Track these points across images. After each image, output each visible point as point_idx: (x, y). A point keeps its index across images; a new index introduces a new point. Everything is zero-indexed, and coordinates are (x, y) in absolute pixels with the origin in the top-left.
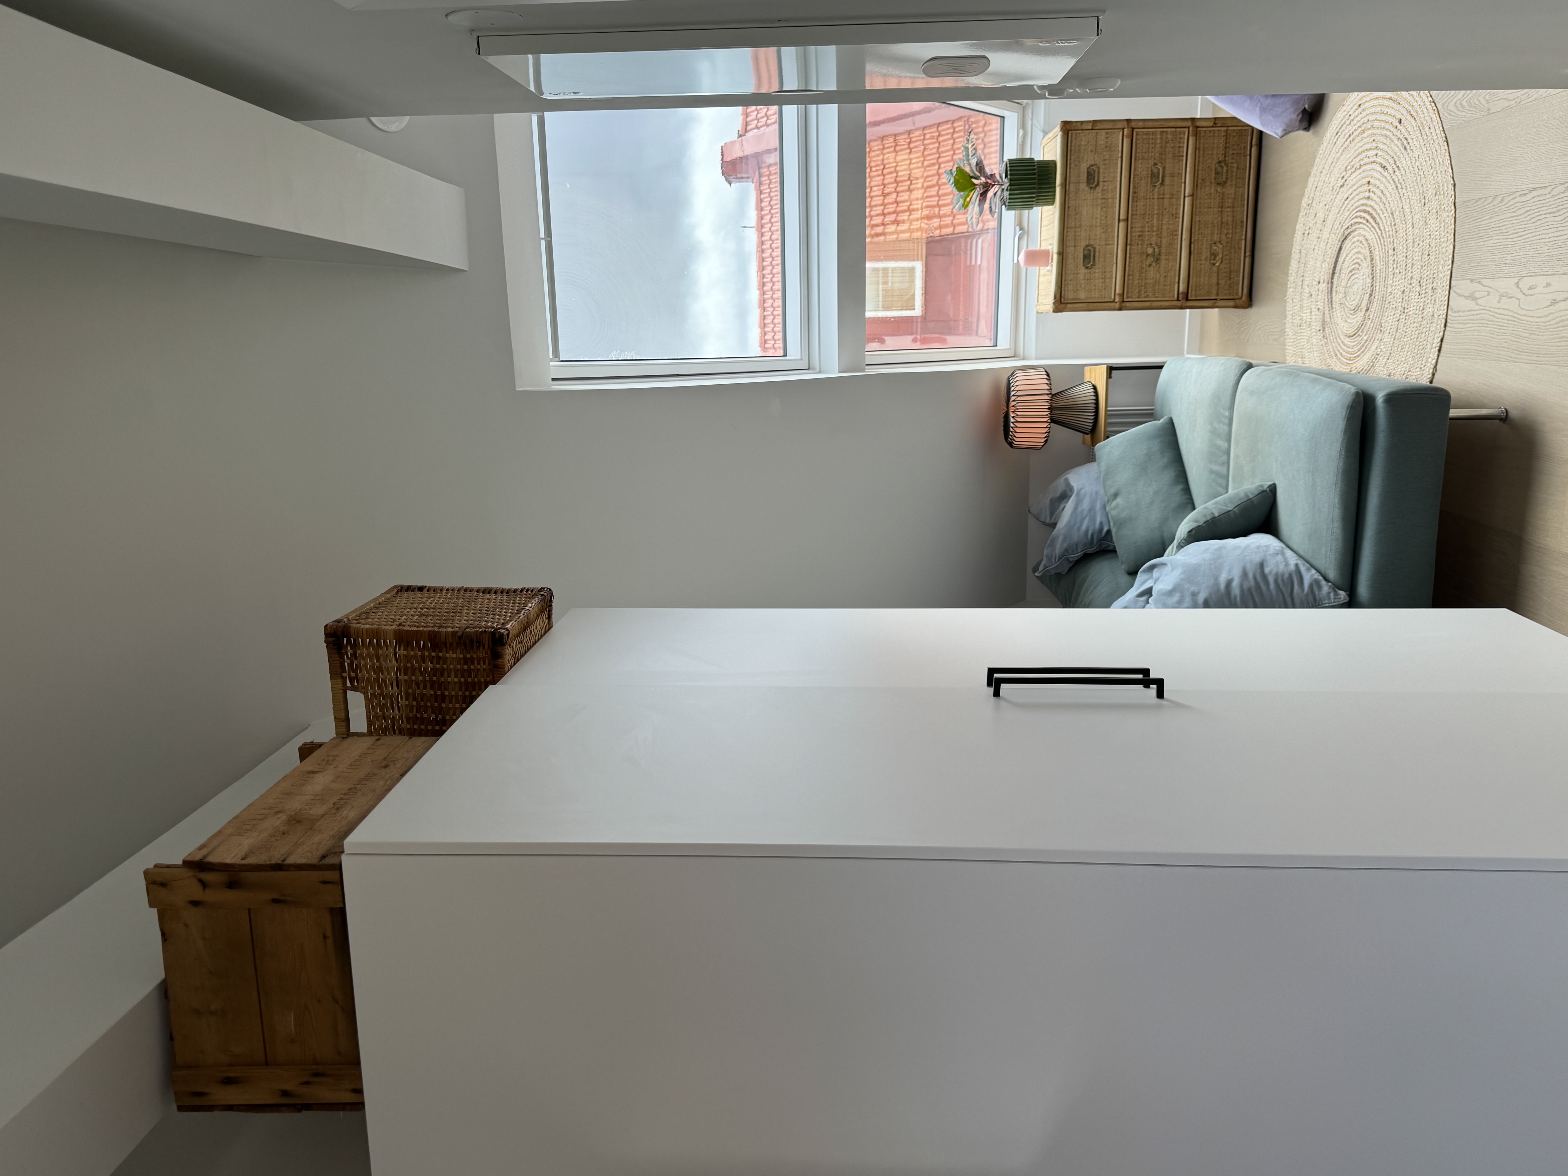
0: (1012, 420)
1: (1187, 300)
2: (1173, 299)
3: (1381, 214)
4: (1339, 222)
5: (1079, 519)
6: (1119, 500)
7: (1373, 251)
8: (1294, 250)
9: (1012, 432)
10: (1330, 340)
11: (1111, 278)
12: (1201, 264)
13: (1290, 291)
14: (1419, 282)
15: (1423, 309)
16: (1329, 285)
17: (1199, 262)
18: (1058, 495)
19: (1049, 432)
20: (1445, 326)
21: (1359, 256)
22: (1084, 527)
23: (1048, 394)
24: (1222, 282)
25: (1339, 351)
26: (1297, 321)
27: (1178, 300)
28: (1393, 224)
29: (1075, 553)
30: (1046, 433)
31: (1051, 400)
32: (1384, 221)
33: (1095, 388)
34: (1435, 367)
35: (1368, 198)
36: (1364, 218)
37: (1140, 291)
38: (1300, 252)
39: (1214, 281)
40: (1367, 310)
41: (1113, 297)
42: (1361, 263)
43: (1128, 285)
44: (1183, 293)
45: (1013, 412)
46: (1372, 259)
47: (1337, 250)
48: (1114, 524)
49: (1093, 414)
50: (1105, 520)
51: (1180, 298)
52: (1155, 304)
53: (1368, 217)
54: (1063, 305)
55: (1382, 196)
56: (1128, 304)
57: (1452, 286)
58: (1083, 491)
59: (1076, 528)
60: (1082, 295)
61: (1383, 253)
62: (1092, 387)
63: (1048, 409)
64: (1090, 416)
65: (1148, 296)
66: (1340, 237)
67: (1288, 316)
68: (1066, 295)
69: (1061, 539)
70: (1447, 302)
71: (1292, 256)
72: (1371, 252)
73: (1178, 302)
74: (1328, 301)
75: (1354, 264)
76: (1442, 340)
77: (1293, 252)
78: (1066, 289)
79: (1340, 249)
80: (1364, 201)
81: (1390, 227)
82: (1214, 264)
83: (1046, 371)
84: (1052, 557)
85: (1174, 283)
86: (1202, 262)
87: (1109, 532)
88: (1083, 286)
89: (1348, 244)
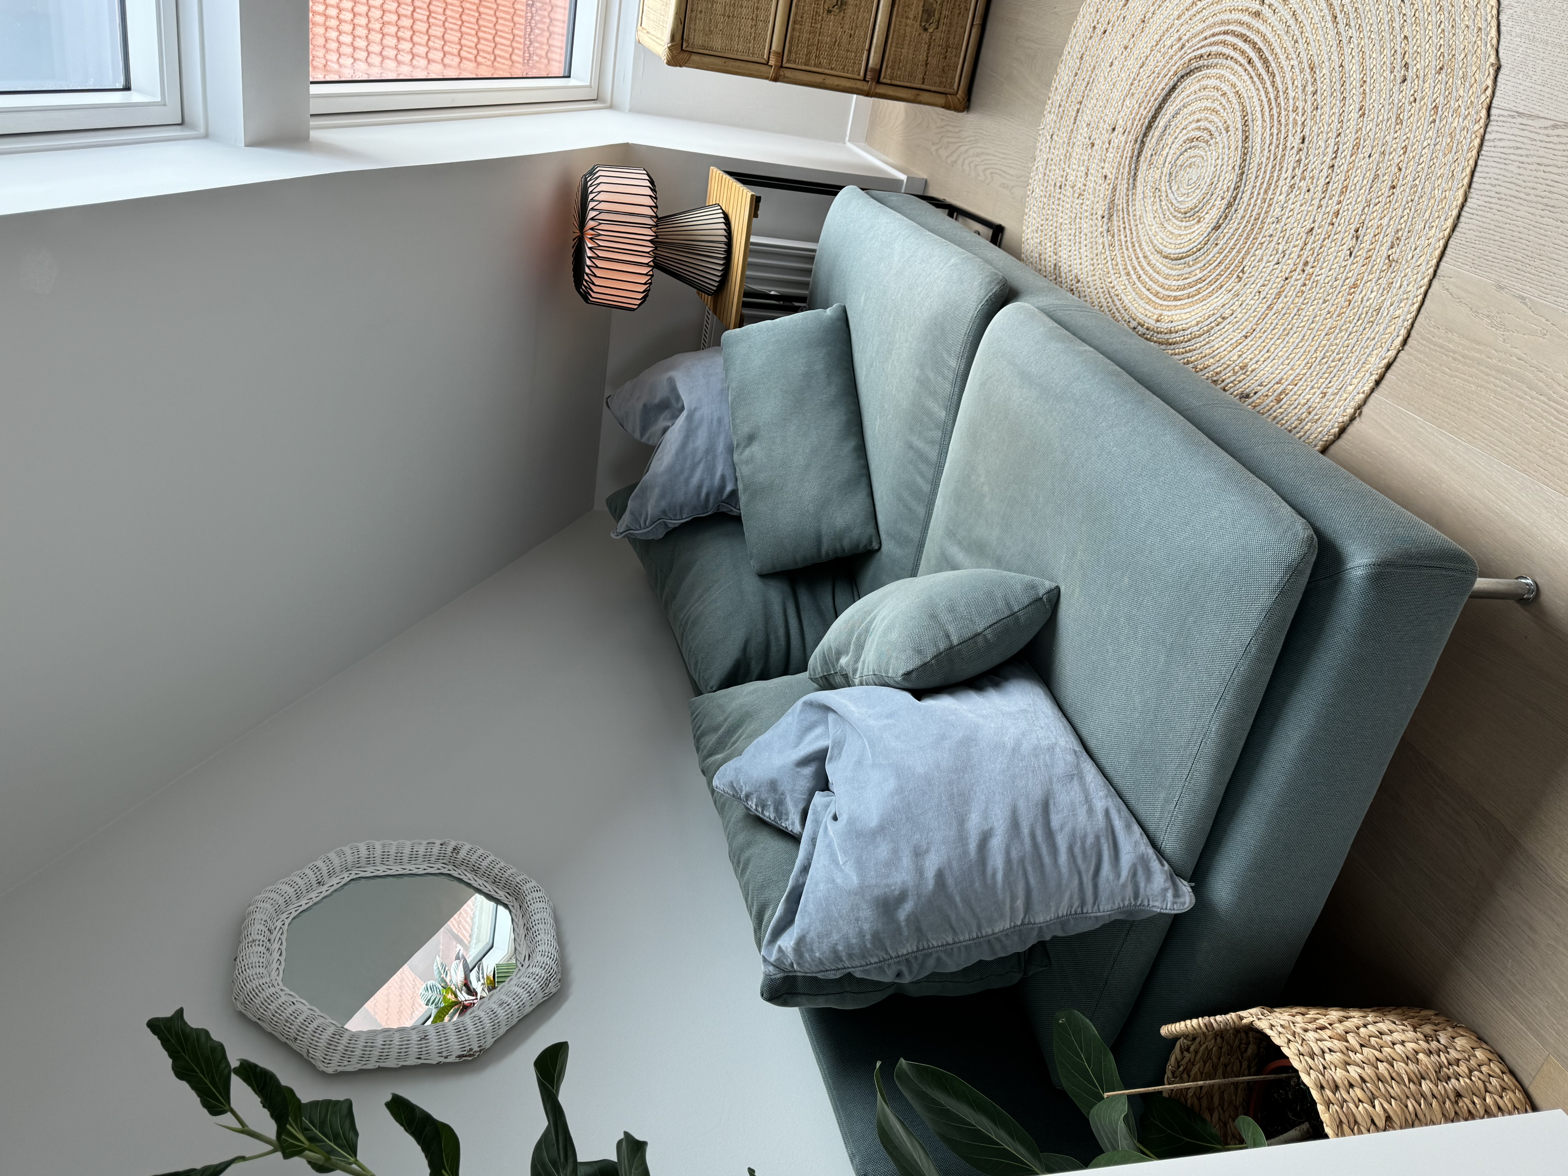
0: (589, 253)
1: (878, 82)
2: (856, 77)
3: (1282, 58)
4: (1176, 36)
5: (688, 464)
6: (755, 449)
7: (1250, 123)
8: (1067, 49)
9: (587, 274)
10: (1120, 240)
11: (766, 22)
12: (906, 25)
13: (1049, 118)
14: (1357, 231)
15: (1355, 286)
16: (1137, 146)
17: (904, 20)
18: (657, 401)
19: (650, 283)
20: (1405, 342)
21: (1213, 117)
22: (695, 481)
23: (651, 217)
24: (933, 61)
25: (1134, 269)
26: (1056, 175)
27: (864, 80)
28: (1310, 89)
29: (678, 517)
30: (645, 284)
31: (656, 226)
32: (1288, 76)
33: (726, 217)
34: (1360, 408)
35: (1257, 14)
36: (1243, 53)
37: (809, 53)
38: (1081, 58)
39: (922, 57)
40: (1217, 227)
41: (765, 57)
42: (1216, 134)
43: (792, 38)
44: (873, 70)
45: (591, 239)
46: (1247, 137)
47: (1167, 89)
48: (745, 490)
49: (722, 262)
50: (729, 474)
51: (868, 77)
52: (830, 81)
53: (1253, 55)
54: (686, 55)
55: (1291, 22)
56: (788, 73)
57: (1439, 271)
58: (697, 415)
59: (682, 478)
60: (718, 43)
61: (1272, 134)
62: (722, 215)
63: (651, 241)
64: (717, 268)
65: (819, 65)
66: (1177, 65)
67: (1038, 159)
68: (692, 37)
69: (657, 491)
70: (1420, 298)
71: (1063, 58)
72: (1245, 124)
73: (865, 83)
74: (1129, 173)
75: (1199, 129)
76: (1389, 366)
77: (1065, 53)
78: (692, 26)
79: (1174, 88)
80: (1246, 18)
81: (1300, 91)
82: (926, 30)
83: (648, 175)
84: (641, 515)
85: (863, 50)
86: (910, 22)
87: (734, 493)
88: (721, 26)
89: (1190, 86)
